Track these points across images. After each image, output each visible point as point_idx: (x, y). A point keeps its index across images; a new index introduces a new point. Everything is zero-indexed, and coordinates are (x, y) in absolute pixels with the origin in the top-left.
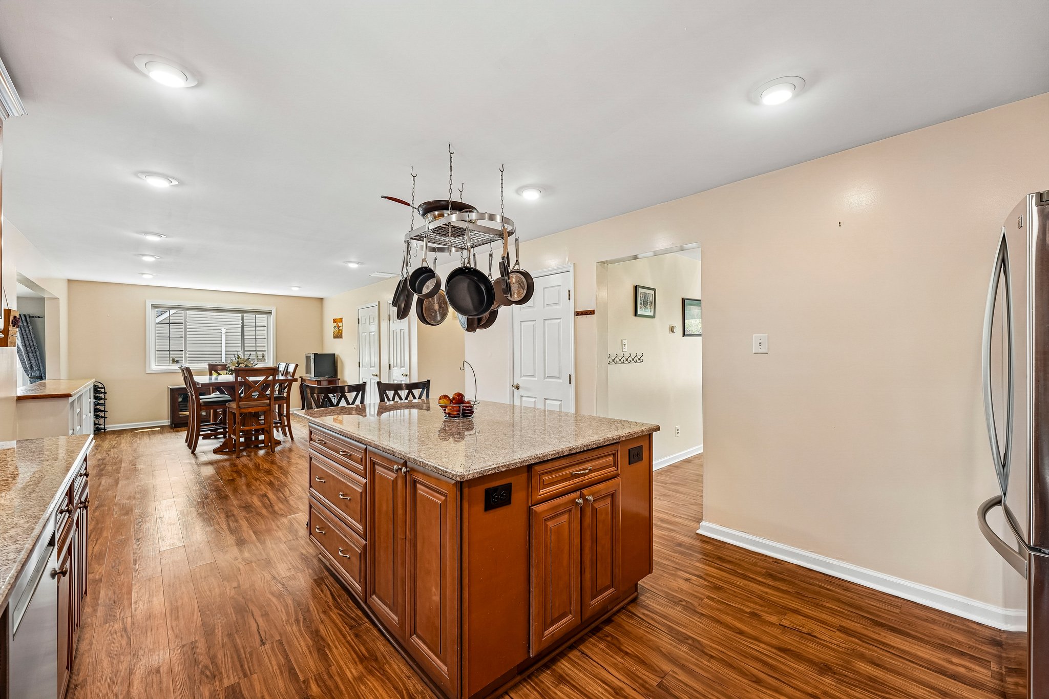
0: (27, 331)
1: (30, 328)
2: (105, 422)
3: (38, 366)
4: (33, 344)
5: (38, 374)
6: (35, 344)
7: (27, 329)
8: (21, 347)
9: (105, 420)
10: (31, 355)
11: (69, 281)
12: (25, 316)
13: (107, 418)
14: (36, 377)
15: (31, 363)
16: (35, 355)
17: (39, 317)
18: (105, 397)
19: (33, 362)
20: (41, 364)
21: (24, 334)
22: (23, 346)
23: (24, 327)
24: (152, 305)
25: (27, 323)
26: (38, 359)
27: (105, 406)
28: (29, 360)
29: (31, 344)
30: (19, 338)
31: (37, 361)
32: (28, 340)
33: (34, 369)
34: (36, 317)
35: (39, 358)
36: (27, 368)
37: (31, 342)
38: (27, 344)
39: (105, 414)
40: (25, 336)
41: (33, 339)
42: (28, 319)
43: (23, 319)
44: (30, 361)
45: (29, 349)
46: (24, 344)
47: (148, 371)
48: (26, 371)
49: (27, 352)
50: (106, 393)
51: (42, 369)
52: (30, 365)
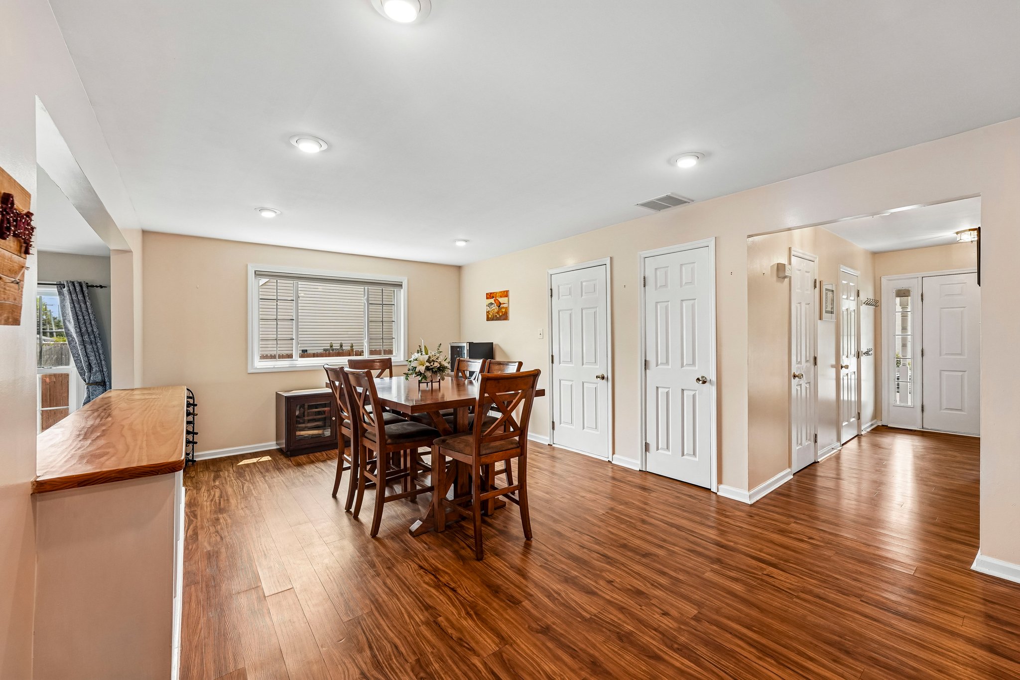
0: (84, 309)
1: (88, 303)
2: (193, 449)
3: (100, 365)
4: (93, 330)
5: (99, 378)
6: (95, 330)
7: (83, 305)
8: (74, 335)
9: (193, 446)
10: (89, 347)
11: (145, 233)
12: (80, 284)
13: (196, 443)
14: (96, 383)
15: (89, 360)
16: (95, 347)
17: (101, 287)
18: (194, 411)
19: (92, 358)
20: (103, 363)
21: (79, 313)
22: (76, 332)
23: (79, 303)
24: (255, 272)
25: (84, 296)
26: (99, 354)
27: (194, 424)
28: (87, 355)
29: (90, 330)
30: (72, 321)
31: (98, 358)
32: (85, 323)
33: (94, 370)
34: (97, 287)
35: (101, 352)
36: (83, 369)
37: (89, 326)
38: (84, 329)
39: (193, 437)
40: (80, 317)
41: (93, 322)
42: (85, 289)
43: (78, 289)
44: (88, 357)
45: (86, 338)
46: (78, 330)
47: (250, 371)
48: (82, 374)
49: (83, 343)
50: (196, 405)
51: (105, 370)
52: (87, 363)
